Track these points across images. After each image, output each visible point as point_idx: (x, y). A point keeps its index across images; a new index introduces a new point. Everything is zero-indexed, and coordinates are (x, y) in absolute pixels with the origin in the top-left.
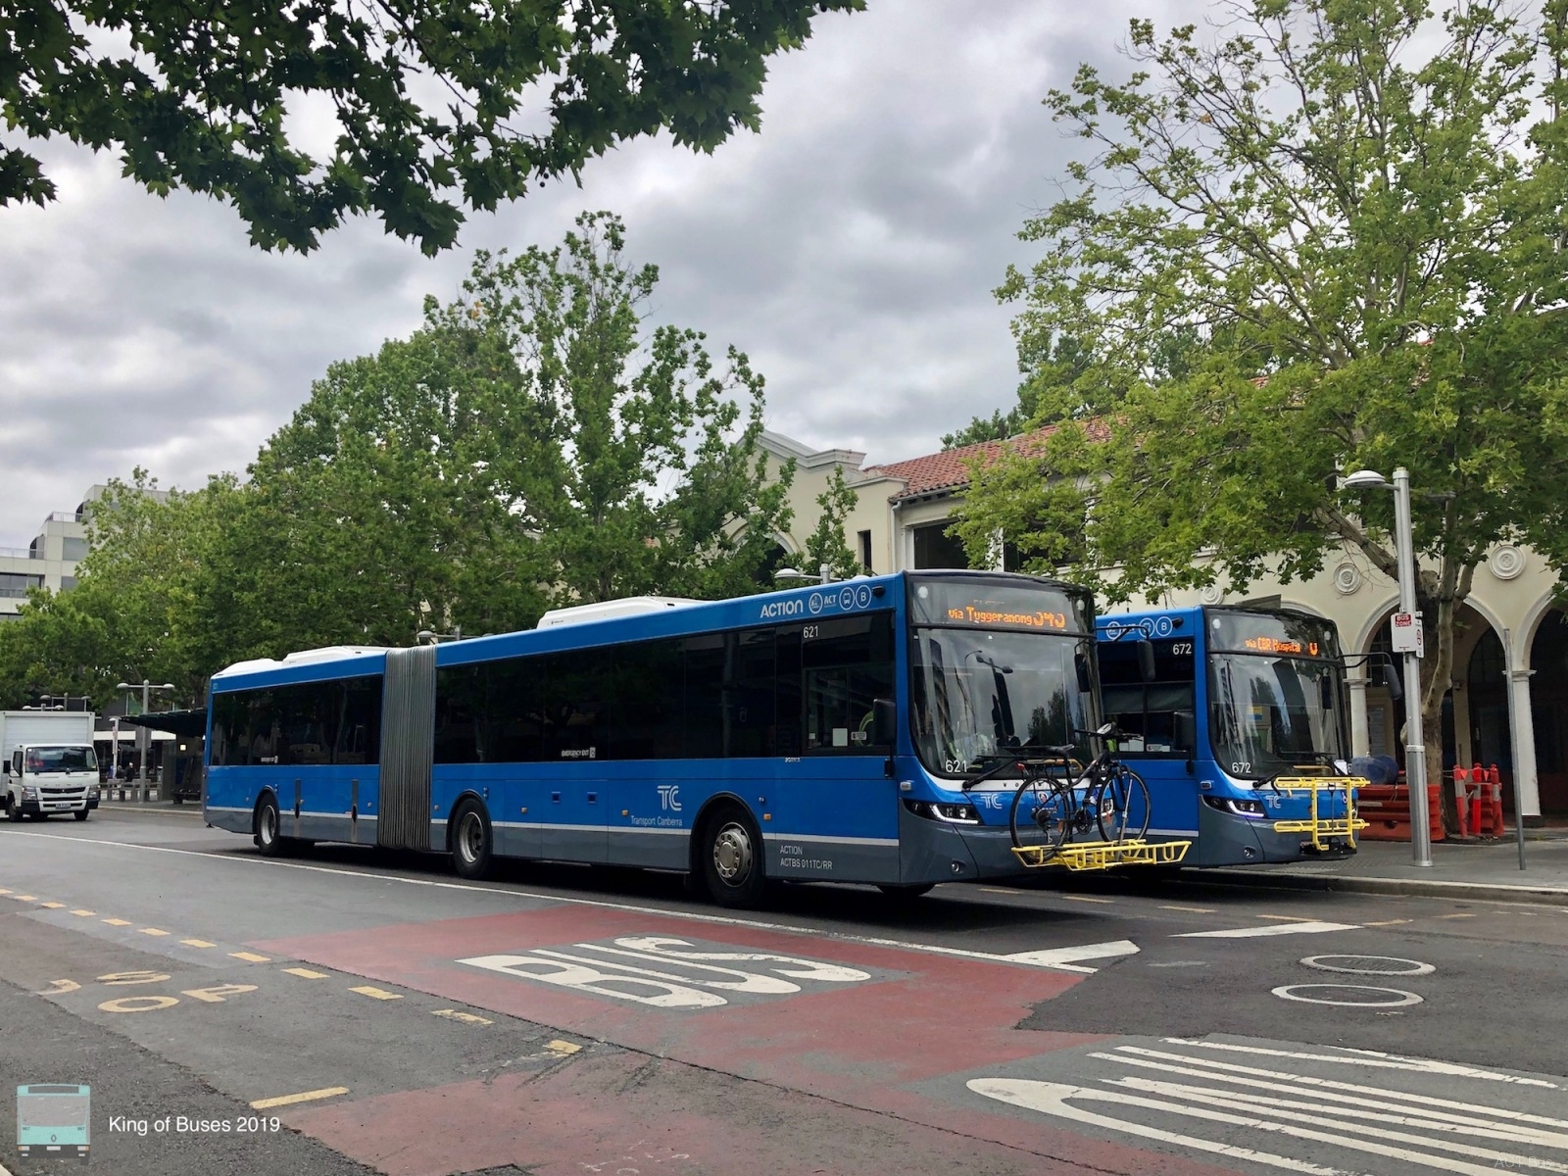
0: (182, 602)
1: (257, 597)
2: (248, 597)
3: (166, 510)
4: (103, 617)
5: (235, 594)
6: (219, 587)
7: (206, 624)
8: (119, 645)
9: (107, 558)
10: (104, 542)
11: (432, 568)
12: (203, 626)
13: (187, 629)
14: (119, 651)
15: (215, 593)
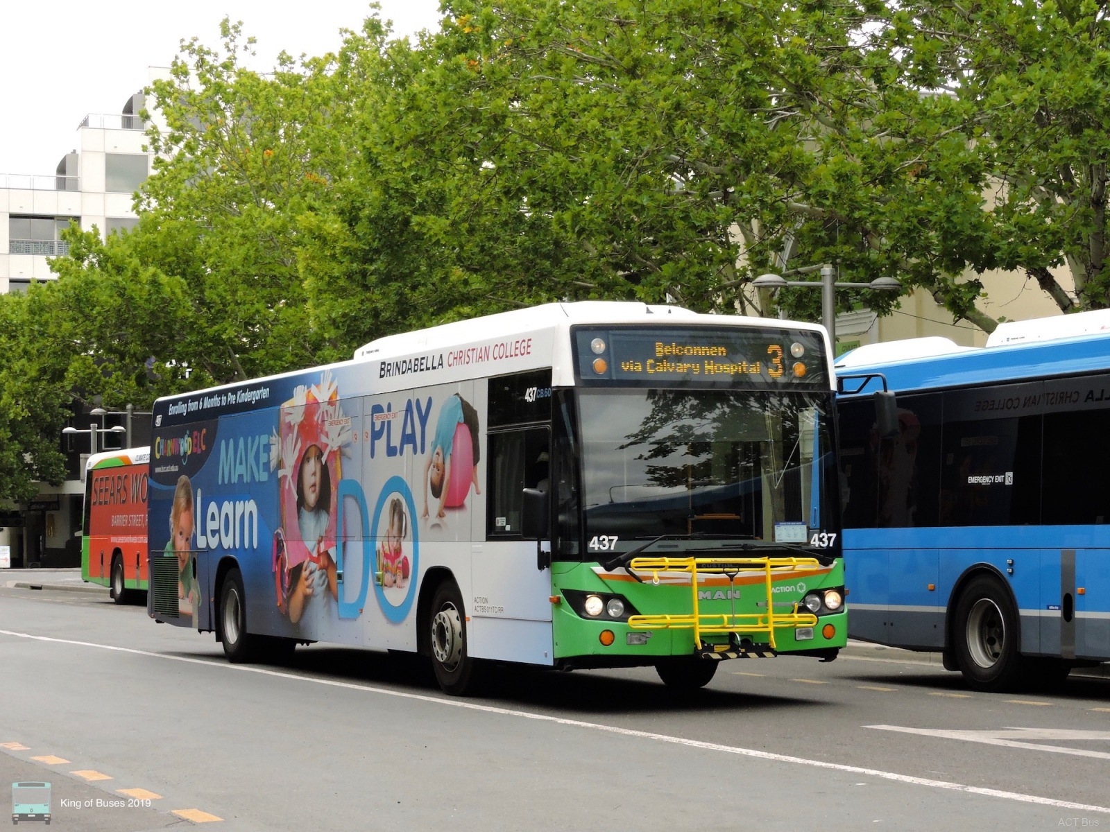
0: (319, 237)
1: (453, 224)
2: (435, 225)
3: (276, 88)
4: (183, 275)
5: (415, 219)
6: (386, 208)
7: (364, 274)
8: (212, 321)
9: (185, 174)
10: (176, 150)
11: (775, 155)
12: (358, 277)
13: (331, 286)
14: (210, 332)
15: (379, 217)
